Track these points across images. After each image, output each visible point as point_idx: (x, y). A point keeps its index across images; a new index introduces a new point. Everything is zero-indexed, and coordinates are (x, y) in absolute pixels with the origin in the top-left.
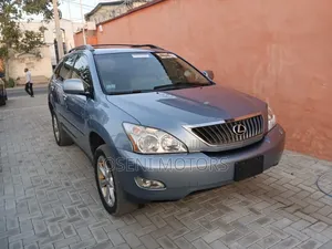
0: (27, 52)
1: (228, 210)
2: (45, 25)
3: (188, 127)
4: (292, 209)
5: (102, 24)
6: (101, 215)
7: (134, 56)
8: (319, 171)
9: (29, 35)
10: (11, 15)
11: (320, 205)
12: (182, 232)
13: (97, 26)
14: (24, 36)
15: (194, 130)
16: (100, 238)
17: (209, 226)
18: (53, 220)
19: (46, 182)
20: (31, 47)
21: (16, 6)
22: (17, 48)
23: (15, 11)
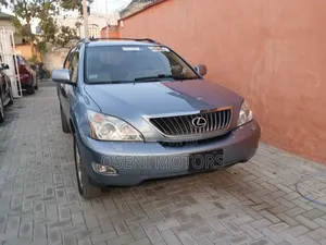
0: (63, 46)
1: (194, 202)
2: (80, 21)
3: (147, 117)
4: (259, 207)
5: (123, 20)
6: (74, 197)
7: (125, 49)
8: (304, 172)
9: (65, 30)
10: (50, 12)
11: (291, 205)
12: (140, 218)
13: (119, 21)
14: (60, 32)
15: (151, 120)
16: (63, 217)
17: (168, 216)
18: (30, 197)
19: (39, 163)
20: (66, 42)
21: (54, 3)
22: (53, 42)
23: (53, 8)
